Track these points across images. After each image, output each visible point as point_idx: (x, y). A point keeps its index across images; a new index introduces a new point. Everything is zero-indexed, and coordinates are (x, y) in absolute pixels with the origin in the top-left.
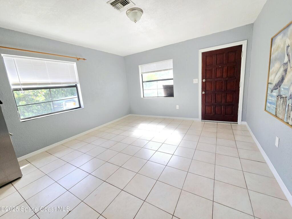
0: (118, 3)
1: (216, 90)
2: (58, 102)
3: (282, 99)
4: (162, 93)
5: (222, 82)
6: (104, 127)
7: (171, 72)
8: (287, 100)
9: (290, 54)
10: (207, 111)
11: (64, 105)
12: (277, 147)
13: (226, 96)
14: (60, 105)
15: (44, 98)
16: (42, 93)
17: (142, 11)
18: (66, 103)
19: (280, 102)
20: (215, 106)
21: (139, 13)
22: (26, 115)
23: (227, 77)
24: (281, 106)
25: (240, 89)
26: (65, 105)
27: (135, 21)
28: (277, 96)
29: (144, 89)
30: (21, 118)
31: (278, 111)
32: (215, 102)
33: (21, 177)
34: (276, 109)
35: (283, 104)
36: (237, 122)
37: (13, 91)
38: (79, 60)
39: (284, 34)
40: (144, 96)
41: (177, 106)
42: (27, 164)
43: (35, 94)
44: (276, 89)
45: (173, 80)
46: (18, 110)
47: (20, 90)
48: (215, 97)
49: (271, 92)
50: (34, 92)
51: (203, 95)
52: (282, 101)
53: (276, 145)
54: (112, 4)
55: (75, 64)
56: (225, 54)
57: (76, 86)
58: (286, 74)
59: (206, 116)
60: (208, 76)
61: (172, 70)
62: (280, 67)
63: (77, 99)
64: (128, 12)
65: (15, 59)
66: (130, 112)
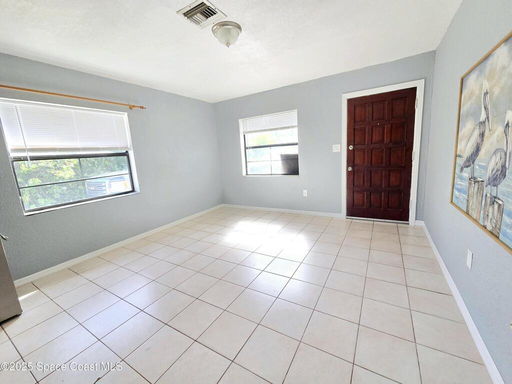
0: (196, 14)
1: (371, 165)
2: (98, 180)
3: (476, 184)
4: (279, 168)
5: (382, 151)
6: (176, 226)
7: (295, 131)
8: (485, 186)
9: (489, 107)
10: (356, 201)
11: (107, 186)
12: (470, 268)
13: (389, 175)
14: (100, 186)
15: (73, 174)
16: (69, 164)
17: (239, 28)
18: (111, 183)
19: (474, 189)
20: (370, 192)
21: (234, 31)
22: (40, 202)
23: (391, 142)
24: (475, 197)
25: (413, 163)
26: (110, 186)
27: (228, 44)
28: (470, 179)
29: (248, 161)
30: (26, 209)
31: (471, 205)
32: (370, 186)
33: (20, 315)
34: (468, 201)
35: (477, 193)
36: (408, 221)
37: (13, 161)
38: (133, 108)
39: (481, 72)
40: (248, 173)
41: (304, 191)
42: (33, 291)
43: (58, 165)
44: (468, 167)
45: (297, 146)
46: (20, 196)
47: (25, 159)
48: (369, 178)
49: (461, 172)
50: (56, 163)
51: (348, 173)
52: (476, 189)
53: (467, 264)
54: (185, 14)
55: (125, 116)
56: (387, 102)
57: (126, 154)
58: (483, 140)
59: (354, 210)
60: (357, 139)
61: (297, 128)
62: (474, 129)
63: (128, 177)
64: (215, 28)
65: (18, 105)
66: (223, 200)
